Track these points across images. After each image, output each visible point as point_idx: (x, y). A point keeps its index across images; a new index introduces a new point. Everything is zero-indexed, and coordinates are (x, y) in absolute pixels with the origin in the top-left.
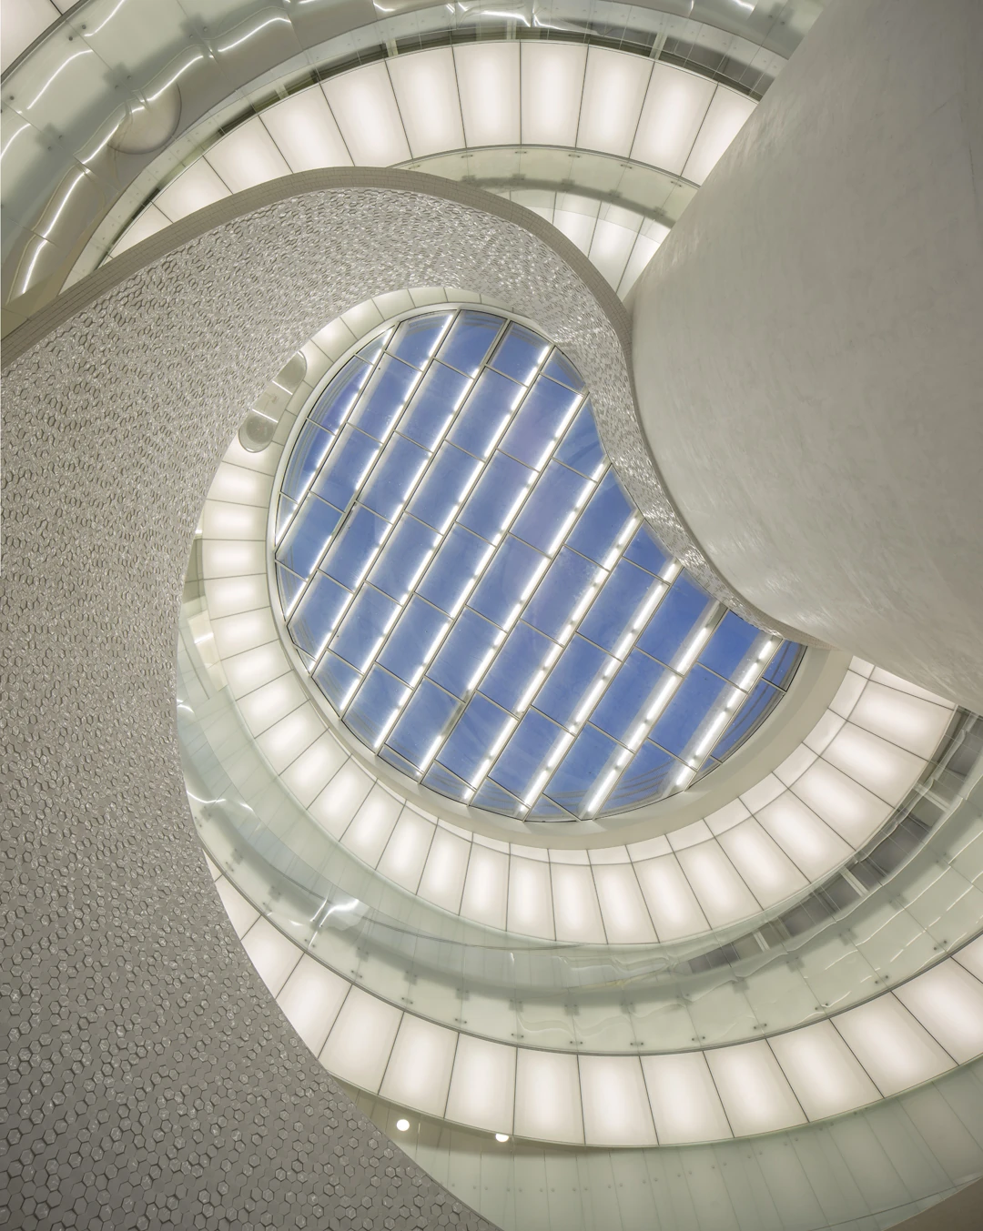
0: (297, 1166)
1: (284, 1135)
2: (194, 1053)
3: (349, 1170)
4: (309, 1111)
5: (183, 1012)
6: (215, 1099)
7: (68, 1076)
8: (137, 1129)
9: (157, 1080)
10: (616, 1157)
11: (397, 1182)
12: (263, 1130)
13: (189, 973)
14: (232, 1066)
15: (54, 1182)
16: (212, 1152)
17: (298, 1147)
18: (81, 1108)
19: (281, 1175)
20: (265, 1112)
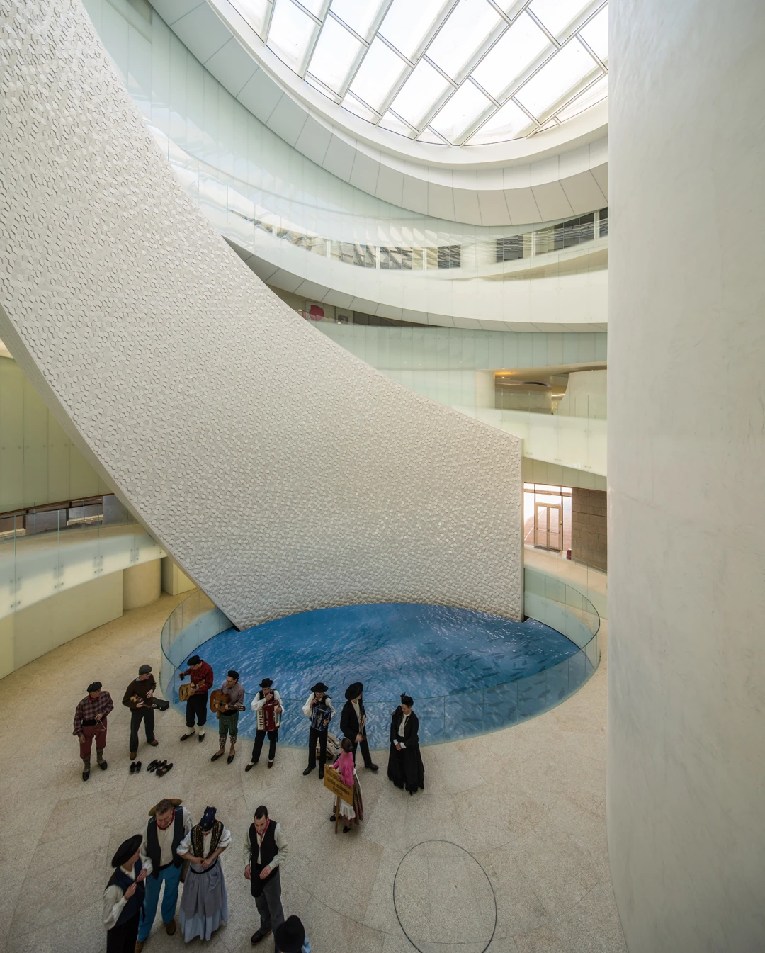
0: (330, 374)
1: (323, 366)
2: (284, 353)
3: (346, 370)
4: (329, 355)
5: (274, 341)
6: (297, 364)
7: (253, 381)
8: (280, 383)
9: (277, 367)
10: (438, 329)
11: (362, 370)
12: (316, 367)
13: (268, 325)
14: (298, 351)
15: (266, 405)
16: (303, 379)
17: (328, 368)
18: (262, 386)
19: (325, 377)
20: (314, 361)
